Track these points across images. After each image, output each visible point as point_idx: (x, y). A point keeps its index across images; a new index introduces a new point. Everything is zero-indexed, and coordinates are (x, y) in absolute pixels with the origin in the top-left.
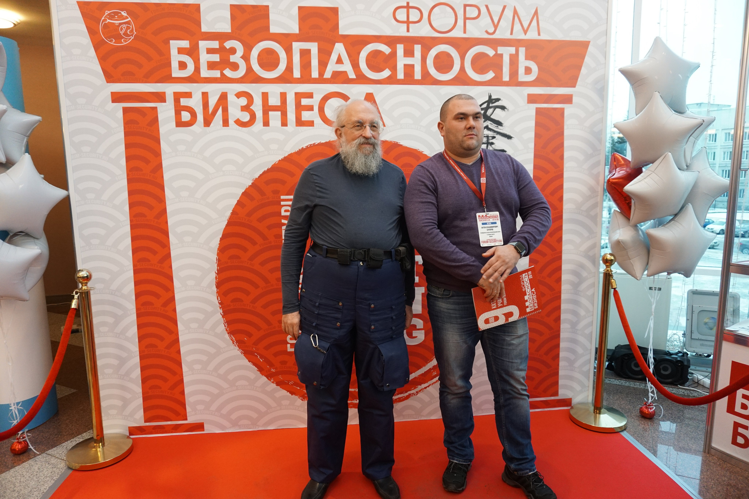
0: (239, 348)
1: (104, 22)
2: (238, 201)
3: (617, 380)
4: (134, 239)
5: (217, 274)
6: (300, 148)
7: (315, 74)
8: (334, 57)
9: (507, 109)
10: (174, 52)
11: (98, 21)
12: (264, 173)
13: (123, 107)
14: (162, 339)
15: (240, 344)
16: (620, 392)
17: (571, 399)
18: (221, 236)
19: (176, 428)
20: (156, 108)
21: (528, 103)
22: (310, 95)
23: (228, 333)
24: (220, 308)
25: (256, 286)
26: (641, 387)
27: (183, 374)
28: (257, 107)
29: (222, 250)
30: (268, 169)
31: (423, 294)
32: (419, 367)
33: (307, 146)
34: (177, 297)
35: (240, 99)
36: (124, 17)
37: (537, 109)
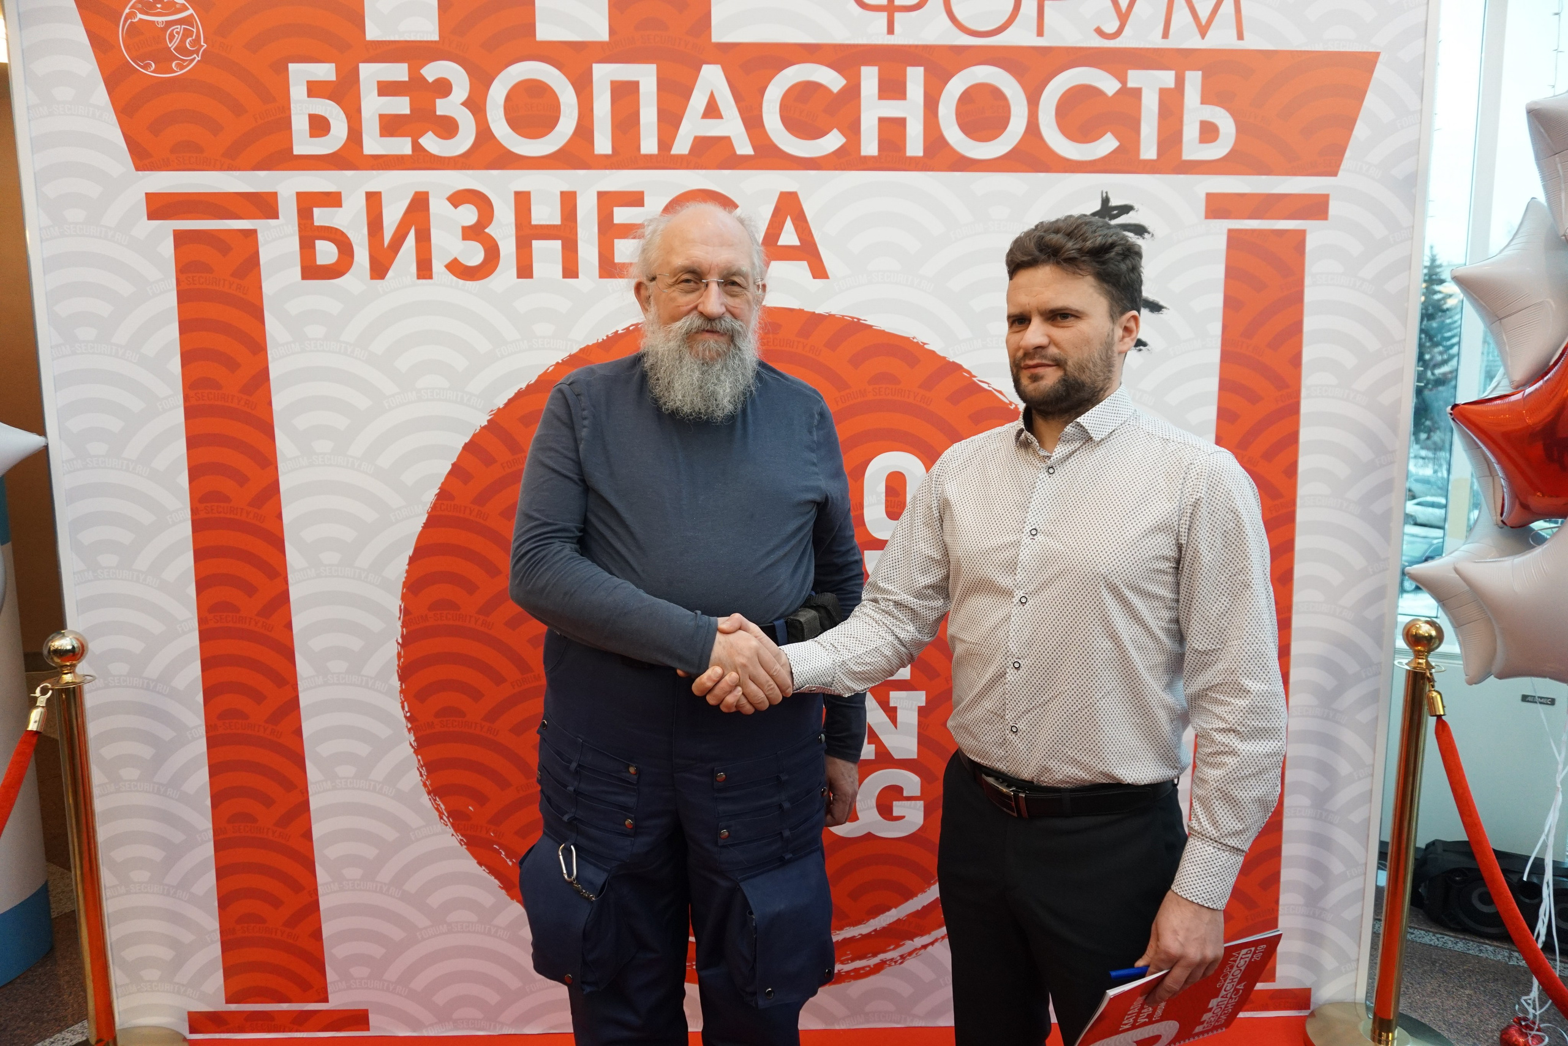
0: (456, 830)
1: (130, 21)
2: (454, 465)
3: (1431, 934)
4: (200, 555)
5: (402, 646)
6: (610, 333)
7: (649, 145)
8: (698, 102)
9: (1149, 233)
10: (298, 92)
11: (115, 16)
12: (520, 394)
13: (174, 231)
14: (268, 801)
15: (458, 820)
16: (1441, 971)
17: (1310, 990)
18: (410, 552)
19: (301, 1020)
20: (253, 232)
21: (1207, 217)
22: (635, 199)
23: (429, 793)
24: (409, 730)
25: (498, 679)
26: (1500, 957)
27: (316, 890)
28: (503, 230)
29: (413, 587)
30: (528, 386)
31: (920, 709)
32: (909, 895)
33: (627, 329)
34: (304, 700)
35: (461, 208)
36: (178, 6)
37: (1230, 231)
